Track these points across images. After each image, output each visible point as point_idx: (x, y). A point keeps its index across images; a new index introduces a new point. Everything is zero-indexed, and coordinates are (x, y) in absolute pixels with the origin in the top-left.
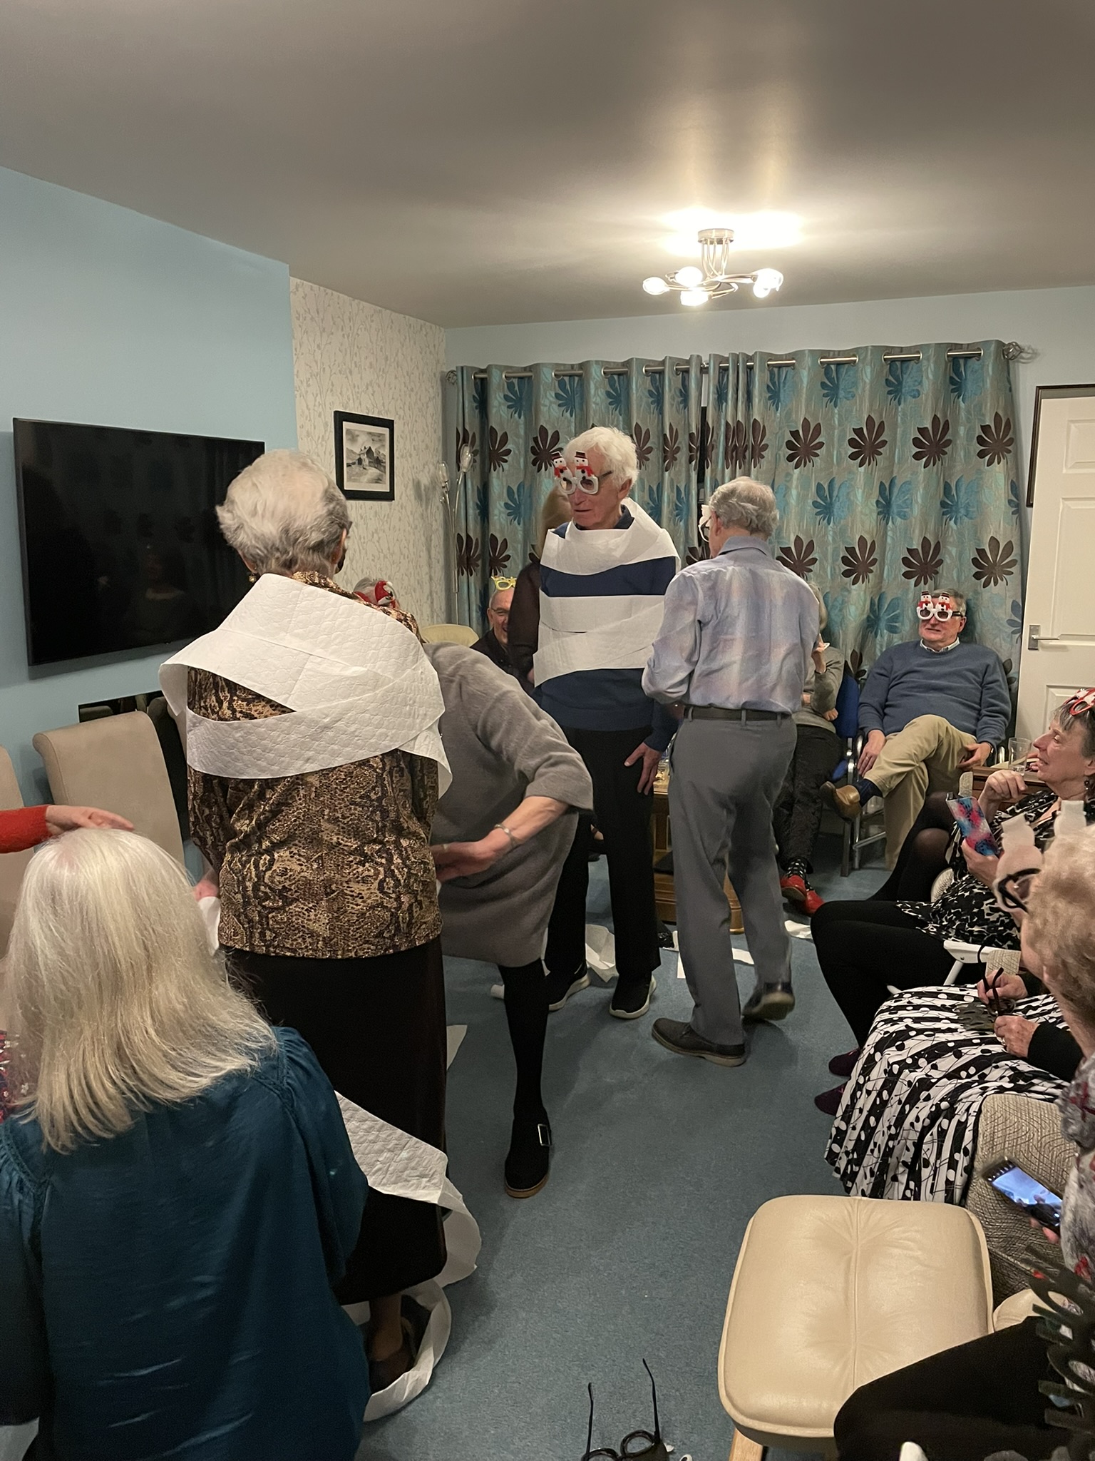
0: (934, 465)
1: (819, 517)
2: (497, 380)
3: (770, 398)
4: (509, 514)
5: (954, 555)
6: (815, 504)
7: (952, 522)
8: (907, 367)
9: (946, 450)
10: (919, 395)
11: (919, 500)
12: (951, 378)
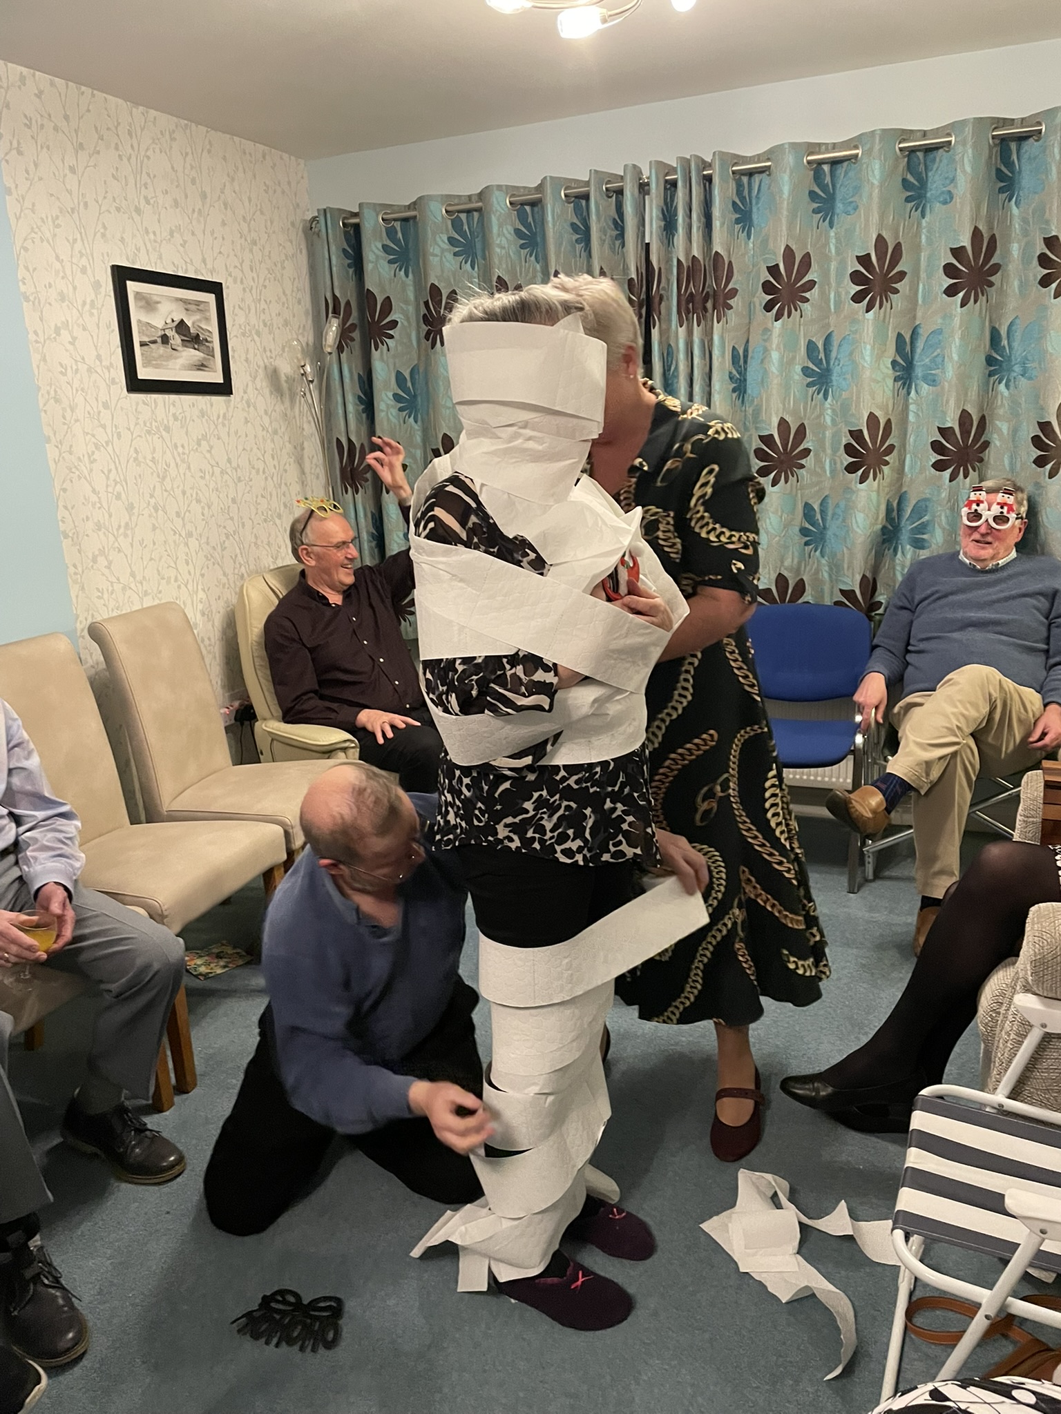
0: (976, 301)
1: (811, 390)
2: (372, 225)
3: (737, 221)
4: (401, 410)
5: (1005, 432)
6: (806, 371)
7: (1002, 387)
8: (934, 160)
9: (992, 279)
10: (952, 198)
11: (955, 357)
12: (999, 171)
